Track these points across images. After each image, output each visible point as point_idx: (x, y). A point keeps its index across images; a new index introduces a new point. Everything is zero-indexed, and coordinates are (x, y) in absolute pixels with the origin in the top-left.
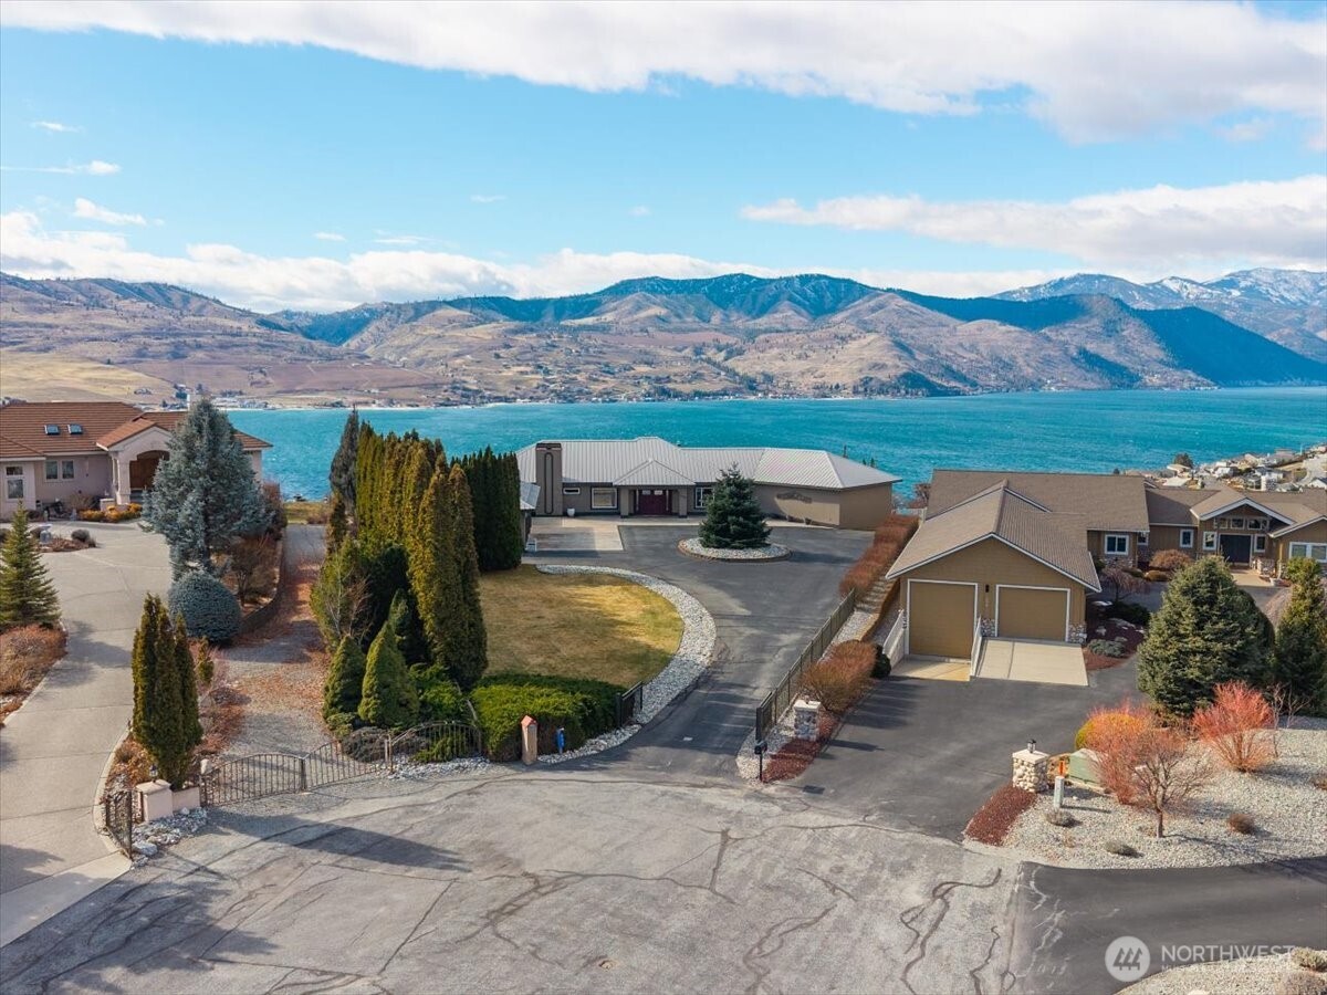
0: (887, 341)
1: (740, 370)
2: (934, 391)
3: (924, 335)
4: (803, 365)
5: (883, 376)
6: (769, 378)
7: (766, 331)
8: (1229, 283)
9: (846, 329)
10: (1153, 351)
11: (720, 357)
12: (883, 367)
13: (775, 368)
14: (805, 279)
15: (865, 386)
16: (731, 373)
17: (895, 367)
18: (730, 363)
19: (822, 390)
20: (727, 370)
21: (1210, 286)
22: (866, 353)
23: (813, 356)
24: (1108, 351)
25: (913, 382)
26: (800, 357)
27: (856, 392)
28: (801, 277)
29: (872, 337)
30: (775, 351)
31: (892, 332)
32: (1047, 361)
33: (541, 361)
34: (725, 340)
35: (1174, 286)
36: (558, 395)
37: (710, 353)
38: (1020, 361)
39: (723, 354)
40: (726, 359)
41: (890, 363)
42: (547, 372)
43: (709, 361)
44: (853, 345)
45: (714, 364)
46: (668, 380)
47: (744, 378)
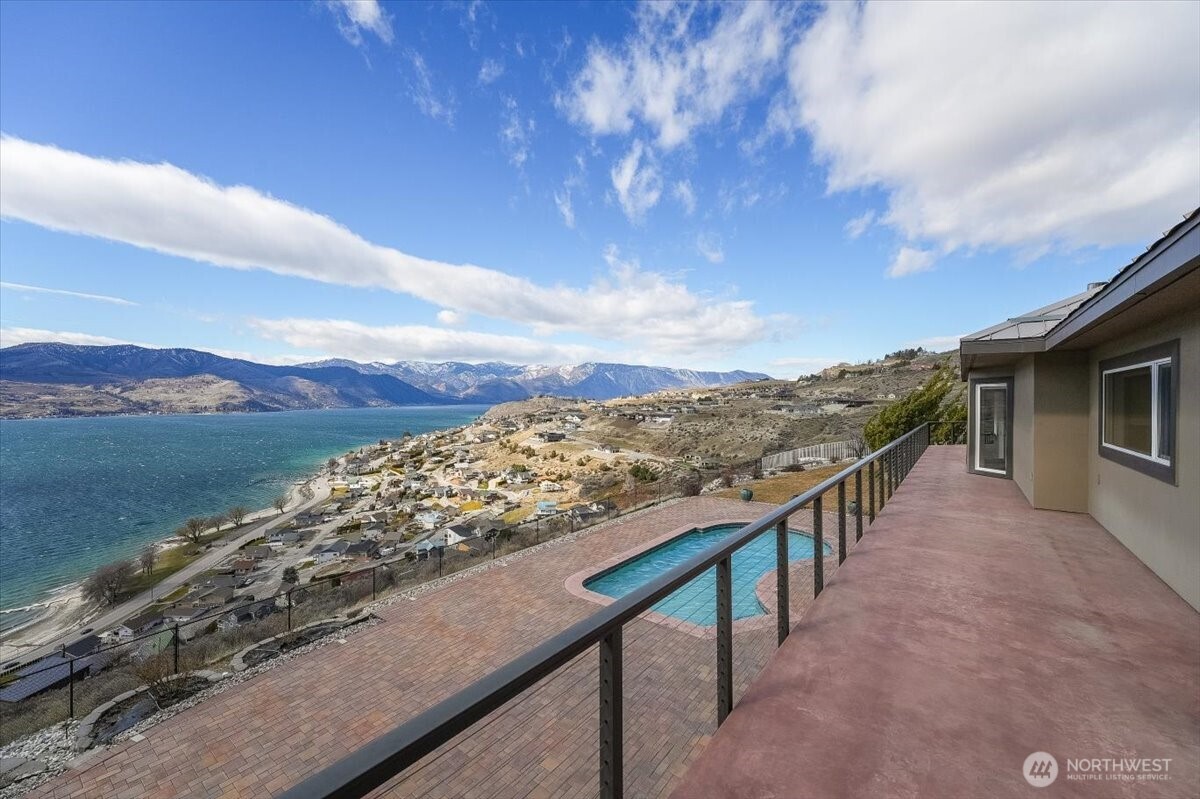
0: (235, 384)
1: (134, 399)
2: (265, 409)
4: (181, 396)
5: (234, 401)
6: (155, 403)
8: (398, 366)
10: (370, 391)
12: (234, 397)
13: (161, 397)
14: (179, 351)
15: (224, 407)
16: (127, 400)
17: (243, 397)
18: (125, 395)
19: (195, 410)
20: (123, 399)
21: (392, 366)
22: (223, 390)
23: (188, 391)
25: (254, 404)
27: (218, 410)
28: (176, 349)
30: (160, 388)
32: (324, 396)
35: (377, 365)
38: (310, 395)
40: (122, 392)
41: (239, 395)
43: (107, 393)
44: (215, 386)
45: (112, 395)
46: (72, 404)
47: (135, 404)
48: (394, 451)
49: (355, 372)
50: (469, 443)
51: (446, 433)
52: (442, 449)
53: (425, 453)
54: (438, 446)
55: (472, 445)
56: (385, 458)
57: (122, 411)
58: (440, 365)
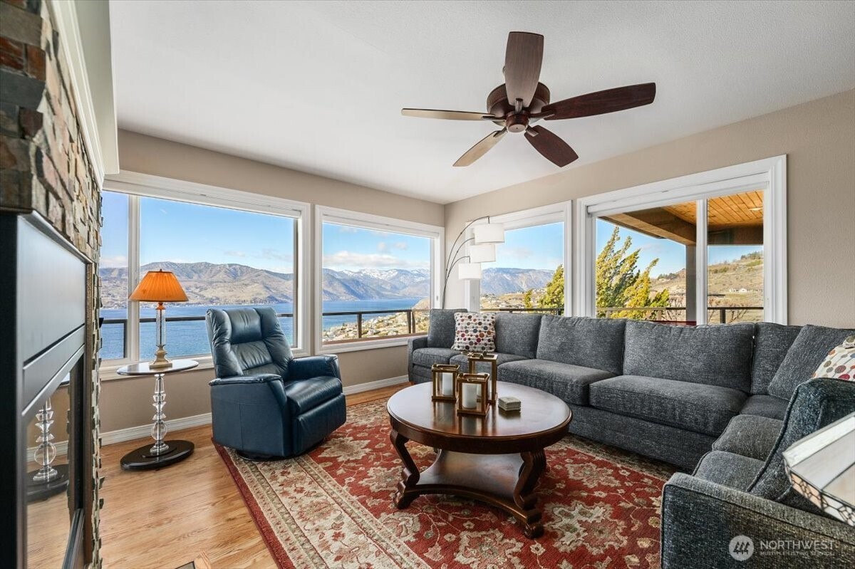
0: (262, 286)
1: (207, 296)
2: (278, 302)
3: (274, 284)
4: (231, 293)
5: (261, 297)
6: (218, 298)
7: (216, 282)
8: (360, 272)
9: (247, 282)
10: (342, 290)
11: (197, 291)
12: (261, 294)
13: (220, 295)
14: (230, 265)
15: (255, 300)
17: (264, 294)
19: (238, 302)
20: (200, 295)
21: (356, 273)
22: (255, 290)
23: (235, 290)
24: (330, 290)
25: (272, 298)
26: (230, 291)
27: (251, 302)
28: (228, 264)
29: (256, 285)
30: (220, 289)
31: (263, 283)
33: (110, 292)
34: (199, 285)
35: (346, 272)
36: (119, 305)
37: (193, 289)
39: (198, 290)
41: (263, 293)
42: (114, 296)
43: (192, 292)
44: (249, 287)
45: (195, 293)
47: (207, 299)
48: (350, 330)
49: (333, 277)
50: (399, 326)
51: (385, 318)
52: (381, 329)
53: (369, 332)
54: (379, 328)
55: (400, 328)
56: (344, 335)
57: (199, 303)
58: (387, 271)
